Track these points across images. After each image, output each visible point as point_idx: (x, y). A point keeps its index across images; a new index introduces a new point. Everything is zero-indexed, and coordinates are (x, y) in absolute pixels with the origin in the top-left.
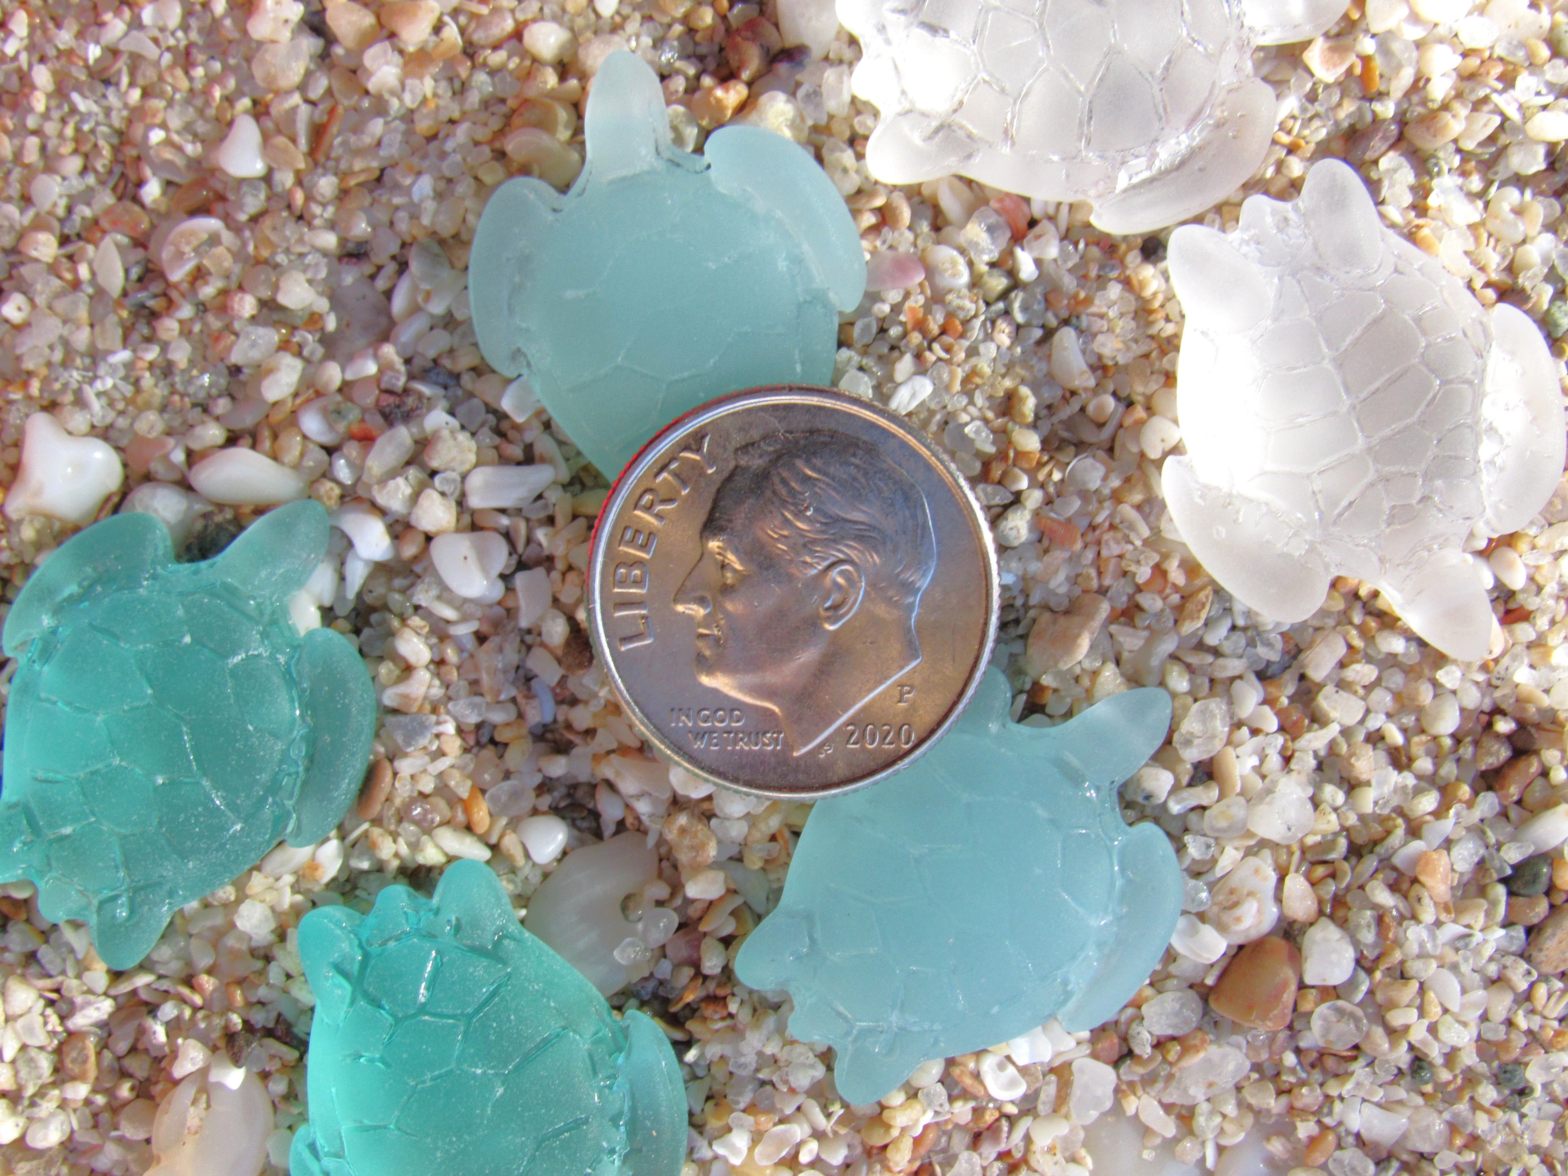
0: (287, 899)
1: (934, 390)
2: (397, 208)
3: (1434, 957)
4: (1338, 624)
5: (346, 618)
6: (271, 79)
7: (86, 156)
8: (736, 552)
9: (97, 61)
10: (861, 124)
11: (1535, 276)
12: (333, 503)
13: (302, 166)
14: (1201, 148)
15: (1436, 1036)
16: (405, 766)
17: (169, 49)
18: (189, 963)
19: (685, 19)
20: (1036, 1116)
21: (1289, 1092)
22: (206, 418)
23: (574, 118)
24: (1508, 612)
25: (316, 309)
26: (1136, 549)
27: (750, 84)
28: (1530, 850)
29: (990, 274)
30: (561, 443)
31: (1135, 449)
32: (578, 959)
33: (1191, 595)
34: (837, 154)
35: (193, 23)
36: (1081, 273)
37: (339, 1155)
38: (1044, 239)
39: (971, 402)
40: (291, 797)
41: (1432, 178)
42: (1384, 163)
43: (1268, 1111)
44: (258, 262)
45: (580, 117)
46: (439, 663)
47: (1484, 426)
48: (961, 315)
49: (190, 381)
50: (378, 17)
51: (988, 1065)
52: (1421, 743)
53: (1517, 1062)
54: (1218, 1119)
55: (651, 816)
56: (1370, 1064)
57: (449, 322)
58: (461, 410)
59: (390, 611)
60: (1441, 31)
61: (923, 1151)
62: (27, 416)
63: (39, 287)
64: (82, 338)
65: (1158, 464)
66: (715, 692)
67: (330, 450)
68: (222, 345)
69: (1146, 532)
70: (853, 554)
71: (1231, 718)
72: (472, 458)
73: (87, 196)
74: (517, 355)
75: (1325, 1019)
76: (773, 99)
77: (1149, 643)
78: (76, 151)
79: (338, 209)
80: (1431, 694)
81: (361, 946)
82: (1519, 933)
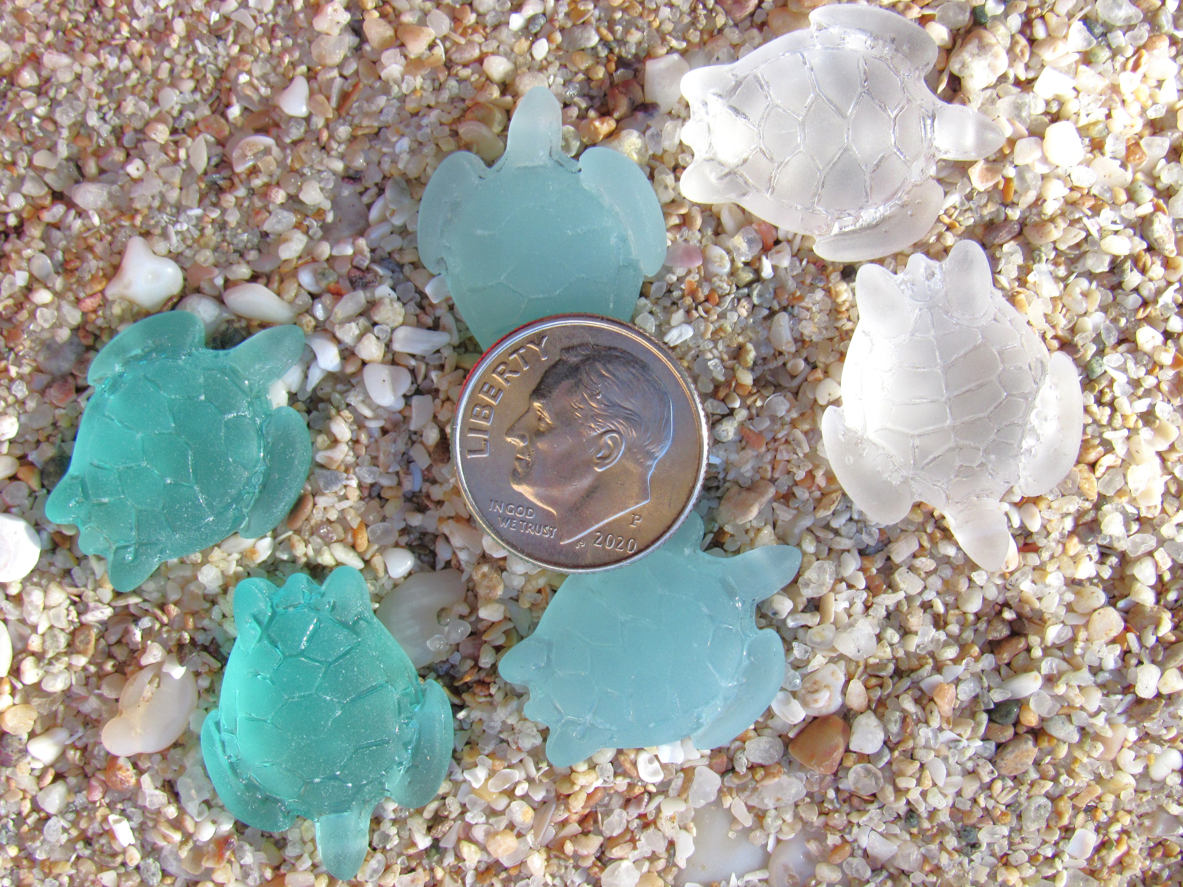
0: (233, 568)
1: (694, 335)
2: (385, 154)
3: (934, 750)
4: (917, 530)
5: (304, 402)
6: (321, 57)
7: (198, 81)
8: (549, 411)
9: (215, 23)
10: (683, 159)
11: (1087, 337)
12: (309, 330)
13: (331, 116)
14: (890, 217)
15: (925, 800)
16: (322, 501)
17: (262, 25)
18: (164, 596)
19: (587, 72)
20: (667, 796)
21: (827, 814)
22: (241, 261)
23: (506, 119)
24: (1026, 544)
25: (322, 207)
26: (799, 458)
27: (618, 121)
28: (1009, 696)
29: (743, 269)
30: (458, 320)
31: (811, 396)
32: (404, 641)
33: (827, 494)
34: (664, 176)
35: (280, 11)
36: (800, 280)
37: (233, 732)
38: (782, 254)
39: (716, 347)
40: (247, 506)
41: (1034, 263)
42: (1006, 248)
43: (812, 823)
44: (292, 170)
45: (509, 119)
46: (355, 442)
47: (1028, 426)
48: (720, 292)
49: (235, 236)
50: (396, 31)
51: (643, 759)
52: (955, 615)
53: (974, 826)
54: (780, 822)
55: (467, 562)
56: (881, 808)
57: (403, 231)
58: (399, 288)
59: (332, 404)
60: (1060, 171)
61: (592, 803)
62: (130, 237)
63: (153, 157)
64: (173, 195)
65: (823, 408)
66: (520, 494)
67: (314, 297)
68: (259, 218)
69: (807, 449)
70: (621, 428)
71: (837, 574)
72: (400, 319)
73: (193, 107)
74: (441, 261)
75: (857, 773)
76: (629, 134)
77: (796, 518)
78: (192, 77)
79: (347, 148)
80: (967, 586)
81: (272, 607)
82: (992, 746)
